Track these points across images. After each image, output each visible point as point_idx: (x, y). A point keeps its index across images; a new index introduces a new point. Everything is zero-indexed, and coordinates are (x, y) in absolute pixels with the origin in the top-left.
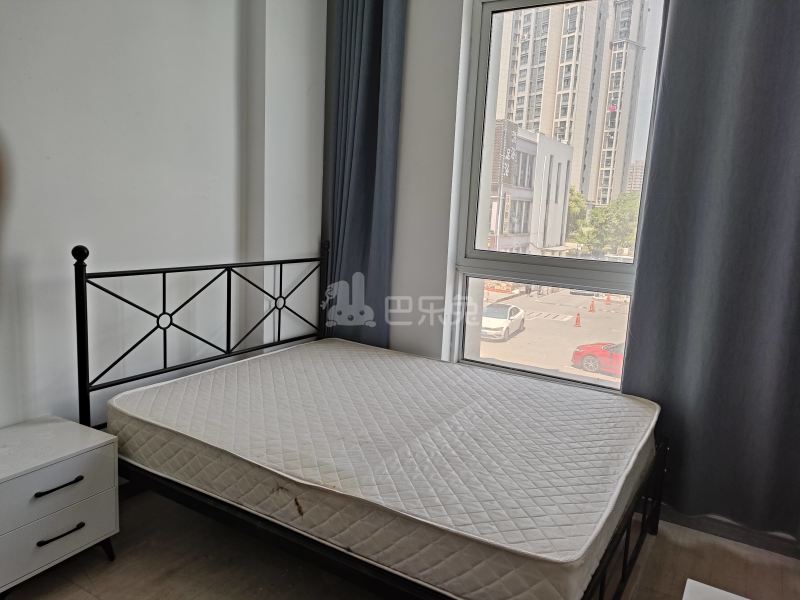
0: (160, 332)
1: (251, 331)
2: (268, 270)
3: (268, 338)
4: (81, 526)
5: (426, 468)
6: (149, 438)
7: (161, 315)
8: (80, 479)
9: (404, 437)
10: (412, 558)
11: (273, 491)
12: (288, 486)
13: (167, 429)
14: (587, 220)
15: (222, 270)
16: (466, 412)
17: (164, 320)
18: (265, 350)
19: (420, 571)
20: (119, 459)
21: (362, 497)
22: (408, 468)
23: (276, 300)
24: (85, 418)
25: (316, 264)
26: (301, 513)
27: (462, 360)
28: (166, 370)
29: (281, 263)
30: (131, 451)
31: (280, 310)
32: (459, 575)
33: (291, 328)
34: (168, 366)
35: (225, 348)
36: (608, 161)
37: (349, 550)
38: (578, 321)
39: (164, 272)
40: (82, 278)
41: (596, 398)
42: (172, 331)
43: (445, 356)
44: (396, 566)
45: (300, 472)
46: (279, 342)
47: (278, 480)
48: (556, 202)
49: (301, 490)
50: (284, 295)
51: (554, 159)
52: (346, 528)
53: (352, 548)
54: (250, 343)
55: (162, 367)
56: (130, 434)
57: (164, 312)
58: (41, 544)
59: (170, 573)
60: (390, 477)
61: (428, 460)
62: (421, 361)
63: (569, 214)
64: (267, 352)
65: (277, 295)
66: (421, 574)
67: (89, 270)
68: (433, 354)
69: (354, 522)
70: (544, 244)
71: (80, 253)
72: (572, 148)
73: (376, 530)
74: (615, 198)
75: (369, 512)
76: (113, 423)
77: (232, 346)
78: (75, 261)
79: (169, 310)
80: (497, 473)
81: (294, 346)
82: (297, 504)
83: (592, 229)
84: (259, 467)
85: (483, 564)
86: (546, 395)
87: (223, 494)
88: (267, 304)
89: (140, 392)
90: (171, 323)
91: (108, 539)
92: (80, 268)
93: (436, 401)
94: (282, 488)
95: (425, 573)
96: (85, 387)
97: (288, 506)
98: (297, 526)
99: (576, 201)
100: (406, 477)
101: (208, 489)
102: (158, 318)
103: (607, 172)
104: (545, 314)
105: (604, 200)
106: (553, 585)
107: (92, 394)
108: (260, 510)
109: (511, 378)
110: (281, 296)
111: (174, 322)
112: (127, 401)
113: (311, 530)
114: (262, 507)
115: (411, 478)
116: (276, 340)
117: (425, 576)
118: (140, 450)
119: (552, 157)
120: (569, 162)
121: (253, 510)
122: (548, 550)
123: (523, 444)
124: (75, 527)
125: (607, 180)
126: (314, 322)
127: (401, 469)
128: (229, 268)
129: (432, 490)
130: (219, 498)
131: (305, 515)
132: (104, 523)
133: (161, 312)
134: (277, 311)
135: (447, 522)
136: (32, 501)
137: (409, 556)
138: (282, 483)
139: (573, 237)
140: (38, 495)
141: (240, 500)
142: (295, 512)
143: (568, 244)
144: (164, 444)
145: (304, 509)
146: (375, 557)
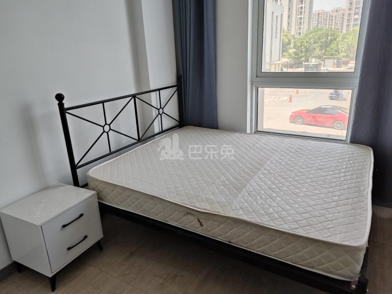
0: (105, 134)
1: (149, 128)
2: (153, 94)
3: (157, 130)
4: (86, 237)
5: (263, 197)
6: (112, 191)
7: (104, 126)
8: (82, 215)
9: (245, 180)
10: (267, 246)
11: (185, 215)
12: (193, 212)
13: (121, 186)
14: (292, 46)
15: (131, 97)
16: (272, 162)
17: (107, 127)
18: (156, 137)
19: (272, 252)
20: (99, 203)
21: (236, 217)
22: (254, 197)
23: (159, 110)
24: (76, 183)
25: (175, 88)
26: (201, 225)
27: (257, 132)
28: (111, 153)
29: (159, 90)
30: (104, 198)
31: (161, 115)
32: (296, 254)
33: (167, 123)
34: (112, 151)
35: (137, 138)
36: (301, 12)
37: (230, 242)
38: (291, 99)
39: (103, 102)
40: (63, 111)
41: (336, 147)
42: (111, 133)
43: (248, 131)
44: (258, 249)
45: (198, 205)
46: (162, 132)
47: (187, 210)
48: (276, 38)
49: (201, 215)
50: (162, 107)
51: (274, 13)
52: (228, 232)
53: (231, 241)
54: (148, 134)
55: (109, 152)
56: (101, 189)
57: (106, 124)
58: (69, 249)
59: (132, 254)
60: (246, 204)
61: (263, 192)
62: (237, 135)
63: (283, 43)
64: (157, 138)
65: (159, 107)
66: (273, 253)
67: (66, 106)
68: (243, 130)
69: (232, 229)
70: (271, 61)
71: (60, 97)
72: (283, 7)
73: (245, 233)
74: (305, 32)
75: (241, 224)
76: (91, 184)
77: (140, 137)
78: (58, 102)
79: (108, 122)
80: (302, 197)
81: (169, 133)
82: (199, 221)
83: (294, 50)
84: (176, 204)
85: (309, 248)
86: (309, 148)
87: (157, 217)
88: (155, 112)
89: (101, 166)
90: (110, 129)
91: (99, 241)
92: (61, 105)
93: (253, 157)
94: (190, 214)
95: (275, 253)
96: (74, 167)
97: (194, 222)
98: (199, 231)
99: (286, 36)
100: (255, 203)
101: (148, 214)
102: (103, 127)
103: (301, 18)
104: (274, 97)
105: (300, 34)
106: (351, 257)
107: (78, 170)
108: (177, 224)
109: (288, 140)
110: (161, 107)
111: (111, 128)
112: (97, 172)
113: (207, 233)
114: (179, 223)
115: (257, 203)
116: (161, 130)
117: (275, 255)
118: (108, 197)
119: (273, 13)
120: (282, 14)
121: (174, 224)
122: (347, 239)
123: (309, 178)
124: (83, 238)
125: (301, 23)
126: (177, 119)
127: (250, 198)
128: (134, 96)
129: (271, 210)
130: (155, 219)
131: (204, 226)
132: (96, 234)
133: (104, 124)
134: (159, 116)
135: (285, 228)
136: (61, 229)
137: (265, 245)
138: (189, 211)
139: (284, 55)
140: (64, 226)
141: (166, 220)
142: (198, 225)
143: (282, 59)
144: (121, 194)
145: (203, 223)
146: (245, 246)
